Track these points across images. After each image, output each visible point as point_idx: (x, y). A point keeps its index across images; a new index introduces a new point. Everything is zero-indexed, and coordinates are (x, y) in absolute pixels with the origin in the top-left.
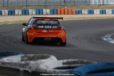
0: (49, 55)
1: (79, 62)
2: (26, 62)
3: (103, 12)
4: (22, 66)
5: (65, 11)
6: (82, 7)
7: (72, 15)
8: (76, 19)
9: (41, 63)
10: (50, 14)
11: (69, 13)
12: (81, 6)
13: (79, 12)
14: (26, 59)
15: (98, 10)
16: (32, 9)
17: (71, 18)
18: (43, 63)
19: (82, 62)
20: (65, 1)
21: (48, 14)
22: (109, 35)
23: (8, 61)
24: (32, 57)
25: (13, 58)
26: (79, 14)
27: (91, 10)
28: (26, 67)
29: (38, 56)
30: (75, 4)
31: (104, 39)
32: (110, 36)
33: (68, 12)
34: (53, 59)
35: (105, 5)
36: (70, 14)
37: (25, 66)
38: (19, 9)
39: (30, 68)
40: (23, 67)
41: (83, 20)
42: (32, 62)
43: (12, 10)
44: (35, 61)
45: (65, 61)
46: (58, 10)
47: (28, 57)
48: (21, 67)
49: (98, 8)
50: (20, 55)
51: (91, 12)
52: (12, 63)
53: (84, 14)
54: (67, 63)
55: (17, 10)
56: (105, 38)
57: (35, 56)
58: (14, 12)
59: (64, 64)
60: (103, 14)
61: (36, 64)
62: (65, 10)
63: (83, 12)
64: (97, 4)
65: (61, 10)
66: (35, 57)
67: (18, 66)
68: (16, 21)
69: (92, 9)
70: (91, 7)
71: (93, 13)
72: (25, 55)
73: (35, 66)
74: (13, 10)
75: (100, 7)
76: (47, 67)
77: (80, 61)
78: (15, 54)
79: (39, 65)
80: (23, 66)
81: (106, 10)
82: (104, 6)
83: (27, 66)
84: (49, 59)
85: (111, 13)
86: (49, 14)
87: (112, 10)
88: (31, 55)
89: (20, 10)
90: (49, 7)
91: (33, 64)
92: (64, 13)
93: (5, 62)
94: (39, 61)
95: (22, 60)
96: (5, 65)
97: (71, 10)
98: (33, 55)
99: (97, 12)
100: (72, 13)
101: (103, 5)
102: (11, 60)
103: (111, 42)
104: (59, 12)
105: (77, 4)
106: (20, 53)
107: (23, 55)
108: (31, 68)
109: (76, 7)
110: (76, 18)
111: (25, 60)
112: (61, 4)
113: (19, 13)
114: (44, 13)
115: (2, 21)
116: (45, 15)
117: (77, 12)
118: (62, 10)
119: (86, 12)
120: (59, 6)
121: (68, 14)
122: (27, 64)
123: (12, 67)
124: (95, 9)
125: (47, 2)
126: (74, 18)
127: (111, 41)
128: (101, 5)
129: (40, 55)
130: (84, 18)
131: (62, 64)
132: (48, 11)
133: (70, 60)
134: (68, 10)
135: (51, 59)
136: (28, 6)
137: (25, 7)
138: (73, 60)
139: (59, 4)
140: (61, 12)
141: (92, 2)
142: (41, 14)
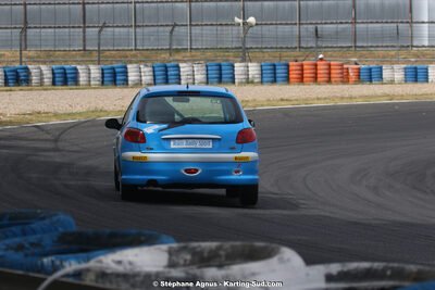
0: (274, 245)
1: (388, 273)
2: (187, 273)
5: (316, 69)
7: (346, 87)
8: (360, 102)
9: (245, 277)
10: (262, 82)
11: (333, 80)
12: (381, 52)
13: (372, 76)
14: (185, 260)
16: (189, 61)
17: (342, 98)
18: (253, 274)
20: (319, 33)
21: (252, 82)
23: (120, 269)
24: (211, 251)
25: (136, 255)
26: (371, 81)
27: (416, 68)
29: (232, 247)
30: (355, 44)
33: (330, 73)
34: (289, 260)
36: (337, 83)
38: (144, 61)
41: (387, 104)
42: (212, 272)
43: (115, 65)
44: (220, 266)
45: (335, 268)
46: (290, 68)
47: (194, 252)
50: (162, 243)
51: (416, 75)
52: (135, 275)
53: (392, 82)
54: (341, 276)
55: (135, 65)
57: (219, 248)
58: (125, 73)
59: (329, 278)
61: (226, 278)
62: (316, 65)
63: (386, 74)
65: (302, 65)
66: (222, 253)
69: (423, 62)
70: (415, 56)
71: (426, 79)
72: (182, 244)
74: (119, 65)
77: (392, 268)
78: (143, 238)
84: (274, 261)
86: (256, 81)
88: (208, 245)
89: (146, 66)
90: (258, 55)
92: (315, 79)
93: (109, 271)
94: (236, 269)
95: (172, 265)
96: (111, 282)
97: (342, 65)
98: (213, 245)
100: (345, 79)
102: (131, 263)
104: (294, 75)
105: (364, 45)
106: (164, 237)
107: (175, 245)
109: (360, 57)
110: (360, 97)
111: (182, 262)
112: (303, 45)
113: (143, 78)
114: (238, 78)
115: (78, 109)
117: (364, 75)
118: (305, 67)
119: (399, 76)
120: (297, 53)
121: (329, 81)
124: (431, 62)
125: (248, 35)
126: (351, 98)
129: (238, 243)
130: (391, 97)
131: (323, 279)
132: (254, 69)
133: (353, 266)
134: (330, 65)
135: (281, 261)
136: (178, 51)
137: (165, 56)
138: (365, 265)
139: (296, 44)
140: (302, 74)
141: (420, 36)
142: (226, 83)
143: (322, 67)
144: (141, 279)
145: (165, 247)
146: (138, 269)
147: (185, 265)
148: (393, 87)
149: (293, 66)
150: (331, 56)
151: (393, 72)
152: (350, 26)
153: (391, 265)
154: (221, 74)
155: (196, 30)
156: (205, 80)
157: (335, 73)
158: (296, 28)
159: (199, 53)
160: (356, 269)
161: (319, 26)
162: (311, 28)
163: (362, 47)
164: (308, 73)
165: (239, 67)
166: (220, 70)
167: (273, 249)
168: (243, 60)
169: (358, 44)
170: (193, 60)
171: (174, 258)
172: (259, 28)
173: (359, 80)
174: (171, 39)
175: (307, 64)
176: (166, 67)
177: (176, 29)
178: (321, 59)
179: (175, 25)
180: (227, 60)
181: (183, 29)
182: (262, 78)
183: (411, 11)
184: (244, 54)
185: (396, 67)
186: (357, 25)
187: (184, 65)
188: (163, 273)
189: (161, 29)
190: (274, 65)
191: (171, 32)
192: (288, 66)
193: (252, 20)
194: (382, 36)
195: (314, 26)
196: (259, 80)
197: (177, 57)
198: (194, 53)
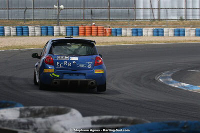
0: (69, 108)
1: (120, 120)
2: (28, 120)
3: (158, 33)
4: (22, 127)
6: (123, 22)
7: (105, 38)
8: (111, 45)
9: (54, 122)
11: (99, 34)
12: (121, 22)
13: (117, 33)
14: (28, 115)
15: (150, 29)
16: (33, 25)
17: (103, 43)
18: (58, 121)
19: (125, 121)
20: (93, 13)
21: (62, 35)
22: (169, 73)
24: (39, 110)
25: (5, 112)
26: (116, 35)
27: (137, 30)
28: (28, 128)
29: (49, 109)
30: (109, 18)
31: (160, 80)
32: (170, 75)
33: (98, 32)
34: (75, 114)
35: (162, 20)
36: (101, 36)
37: (26, 127)
38: (12, 25)
39: (35, 129)
40: (24, 129)
41: (124, 46)
42: (39, 120)
44: (43, 117)
45: (96, 118)
46: (80, 29)
47: (31, 111)
48: (20, 129)
49: (150, 26)
50: (17, 106)
51: (137, 33)
52: (4, 121)
53: (126, 36)
54: (99, 122)
55: (8, 27)
56: (162, 78)
57: (43, 109)
58: (3, 30)
59: (93, 123)
60: (158, 35)
61: (46, 123)
62: (91, 28)
63: (123, 32)
64: (149, 18)
65: (85, 28)
66: (44, 111)
67: (15, 126)
68: (6, 47)
69: (140, 27)
70: (137, 24)
71: (142, 34)
72: (26, 107)
73: (44, 126)
75: (154, 23)
76: (65, 128)
77: (122, 118)
78: (8, 104)
79: (51, 125)
80: (24, 126)
81: (165, 29)
82: (160, 23)
83: (30, 127)
84: (68, 115)
85: (172, 34)
86: (64, 34)
87: (174, 30)
88: (38, 108)
89: (13, 27)
90: (65, 23)
91: (41, 124)
92: (91, 34)
94: (51, 118)
95: (21, 117)
97: (103, 28)
98: (41, 107)
99: (148, 32)
100: (105, 34)
101: (159, 20)
102: (2, 116)
103: (172, 85)
104: (81, 32)
105: (114, 18)
106: (18, 104)
107: (23, 108)
108: (38, 130)
109: (112, 24)
110: (112, 42)
111: (26, 115)
112: (85, 18)
113: (12, 33)
114: (55, 33)
116: (57, 36)
117: (113, 33)
118: (86, 28)
119: (129, 33)
120: (82, 22)
121: (97, 35)
122: (31, 123)
123: (5, 128)
124: (144, 27)
125: (60, 14)
126: (107, 43)
127: (172, 83)
128: (154, 20)
129: (52, 107)
130: (125, 42)
131: (90, 123)
132: (63, 29)
133: (104, 117)
134: (98, 28)
135: (72, 115)
136: (28, 20)
137: (22, 23)
138: (110, 117)
139: (82, 18)
140: (85, 32)
141: (139, 15)
142: (50, 35)
143: (94, 29)
144: (7, 123)
145: (18, 108)
146: (5, 118)
147: (27, 117)
148: (127, 38)
149: (81, 28)
150: (98, 24)
151: (126, 31)
152: (107, 10)
153: (121, 117)
154: (47, 31)
155: (36, 11)
156: (40, 34)
157: (100, 31)
158: (82, 11)
159: (37, 22)
160: (105, 119)
161: (93, 10)
162: (89, 10)
163: (112, 20)
164: (88, 31)
165: (56, 28)
166: (47, 29)
167: (68, 110)
168: (58, 25)
169: (111, 18)
170: (35, 25)
171: (22, 113)
172: (65, 10)
173: (111, 34)
174: (25, 15)
175: (87, 27)
176: (22, 28)
177: (27, 10)
178: (94, 25)
179: (27, 9)
180: (50, 25)
181: (30, 11)
182: (66, 33)
183: (135, 3)
184: (58, 22)
185: (128, 29)
186: (111, 10)
187: (31, 27)
188: (17, 120)
189: (20, 10)
190: (72, 28)
191: (25, 12)
192: (78, 28)
193: (62, 7)
194: (122, 15)
195: (90, 10)
196: (65, 34)
197: (28, 23)
198: (35, 21)
